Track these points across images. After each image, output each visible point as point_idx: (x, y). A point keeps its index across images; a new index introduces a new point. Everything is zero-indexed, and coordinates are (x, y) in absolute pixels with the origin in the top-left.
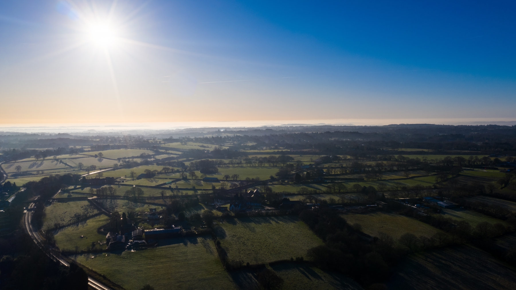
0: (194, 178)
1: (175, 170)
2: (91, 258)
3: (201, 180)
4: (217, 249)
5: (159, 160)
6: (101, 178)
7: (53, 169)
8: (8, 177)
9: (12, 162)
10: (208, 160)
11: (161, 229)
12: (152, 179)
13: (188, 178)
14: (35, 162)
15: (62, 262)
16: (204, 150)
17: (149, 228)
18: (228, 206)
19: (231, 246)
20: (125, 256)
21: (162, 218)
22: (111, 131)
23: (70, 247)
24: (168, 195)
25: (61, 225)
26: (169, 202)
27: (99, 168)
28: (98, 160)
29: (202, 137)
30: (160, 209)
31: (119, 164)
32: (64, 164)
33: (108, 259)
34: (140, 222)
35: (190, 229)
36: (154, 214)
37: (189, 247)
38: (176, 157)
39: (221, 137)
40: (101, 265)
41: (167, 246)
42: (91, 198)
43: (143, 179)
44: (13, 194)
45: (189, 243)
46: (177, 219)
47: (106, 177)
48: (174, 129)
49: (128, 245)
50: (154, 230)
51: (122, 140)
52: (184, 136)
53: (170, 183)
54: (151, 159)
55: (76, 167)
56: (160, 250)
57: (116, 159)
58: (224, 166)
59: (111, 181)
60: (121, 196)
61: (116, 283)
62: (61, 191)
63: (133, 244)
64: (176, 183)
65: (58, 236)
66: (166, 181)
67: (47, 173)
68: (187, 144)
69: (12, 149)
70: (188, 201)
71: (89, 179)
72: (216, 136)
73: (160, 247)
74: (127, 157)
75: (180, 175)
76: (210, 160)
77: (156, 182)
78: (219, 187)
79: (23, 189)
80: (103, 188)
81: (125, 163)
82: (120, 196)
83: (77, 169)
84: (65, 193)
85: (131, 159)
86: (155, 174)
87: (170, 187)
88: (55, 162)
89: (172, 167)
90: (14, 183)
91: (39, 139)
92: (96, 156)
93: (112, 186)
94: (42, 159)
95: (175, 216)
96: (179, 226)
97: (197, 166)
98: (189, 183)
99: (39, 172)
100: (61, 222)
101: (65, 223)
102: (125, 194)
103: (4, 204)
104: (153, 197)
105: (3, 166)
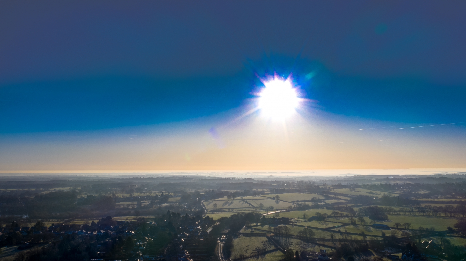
0: (363, 223)
1: (344, 214)
3: (370, 226)
5: (329, 204)
6: (278, 218)
7: (240, 207)
8: (208, 213)
9: (211, 200)
10: (377, 207)
12: (322, 222)
13: (357, 223)
14: (227, 201)
16: (373, 197)
18: (400, 255)
21: (332, 260)
22: (286, 177)
24: (337, 238)
25: (245, 256)
26: (338, 245)
27: (276, 209)
28: (275, 202)
29: (370, 184)
30: (329, 251)
31: (293, 206)
32: (248, 204)
36: (324, 255)
38: (345, 202)
39: (390, 184)
42: (269, 235)
43: (314, 221)
44: (211, 226)
47: (282, 218)
48: (343, 176)
51: (295, 185)
52: (352, 183)
53: (340, 227)
54: (322, 203)
55: (258, 207)
57: (291, 201)
58: (394, 213)
59: (286, 221)
60: (295, 235)
62: (246, 226)
64: (345, 227)
66: (336, 225)
67: (235, 211)
68: (355, 190)
69: (211, 190)
70: (357, 246)
71: (268, 218)
72: (384, 184)
74: (300, 201)
75: (349, 220)
76: (379, 206)
77: (326, 225)
78: (389, 234)
79: (218, 222)
80: (279, 227)
81: (298, 206)
82: (293, 236)
83: (259, 209)
84: (248, 229)
85: (303, 203)
86: (325, 217)
87: (339, 230)
88: (242, 202)
89: (341, 211)
90: (212, 217)
91: (230, 182)
92: (274, 198)
93: (287, 225)
94: (232, 199)
95: (344, 260)
97: (366, 212)
98: (358, 228)
99: (229, 210)
100: (245, 254)
101: (248, 254)
102: (298, 234)
103: (204, 234)
104: (323, 239)
105: (204, 203)
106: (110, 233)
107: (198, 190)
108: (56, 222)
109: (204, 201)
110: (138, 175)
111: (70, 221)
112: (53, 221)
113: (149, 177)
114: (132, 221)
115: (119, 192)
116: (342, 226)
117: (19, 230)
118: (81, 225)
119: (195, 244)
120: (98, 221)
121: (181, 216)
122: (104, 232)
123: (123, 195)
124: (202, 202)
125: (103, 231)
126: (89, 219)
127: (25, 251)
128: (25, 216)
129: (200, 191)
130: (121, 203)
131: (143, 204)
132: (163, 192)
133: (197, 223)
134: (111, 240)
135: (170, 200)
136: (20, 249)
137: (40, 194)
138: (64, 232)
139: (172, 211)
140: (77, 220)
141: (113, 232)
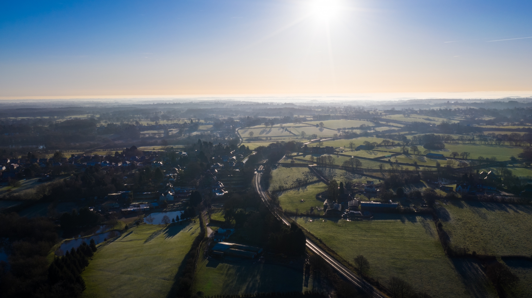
0: (416, 153)
1: (396, 143)
2: (309, 221)
3: (424, 156)
4: (438, 231)
5: (379, 132)
6: (321, 147)
7: (279, 136)
8: (243, 142)
9: (247, 128)
10: (433, 135)
11: (378, 203)
12: (371, 151)
13: (410, 152)
14: (265, 129)
15: (284, 221)
16: (430, 124)
17: (365, 199)
18: (454, 186)
19: (455, 230)
20: (340, 224)
21: (379, 191)
22: (332, 102)
23: (291, 208)
24: (386, 168)
25: (284, 188)
26: (387, 176)
27: (320, 138)
28: (319, 129)
29: (428, 109)
30: (377, 182)
31: (339, 134)
32: (288, 132)
33: (325, 225)
34: (357, 193)
35: (409, 206)
36: (371, 187)
37: (406, 225)
38: (398, 130)
39: (450, 110)
40: (318, 229)
41: (383, 220)
42: (312, 165)
43: (361, 151)
44: (247, 156)
45: (407, 221)
46: (395, 194)
47: (326, 147)
48: (397, 100)
49: (344, 214)
50: (371, 203)
51: (342, 110)
52: (407, 108)
53: (390, 157)
54: (371, 130)
55: (299, 136)
56: (376, 223)
57: (336, 129)
58: (451, 142)
59: (330, 150)
60: (339, 166)
61: (331, 249)
62: (285, 156)
63: (349, 213)
64: (396, 157)
65: (282, 197)
66: (386, 154)
67: (274, 139)
68: (410, 117)
69: (247, 116)
70: (408, 177)
71: (310, 147)
72: (444, 109)
73: (376, 221)
74: (347, 128)
75: (401, 149)
76: (436, 134)
77: (375, 155)
78: (445, 165)
79: (254, 152)
80: (323, 156)
81: (344, 134)
83: (300, 138)
84: (289, 159)
85: (350, 130)
86: (375, 146)
87: (389, 160)
88: (282, 130)
89: (393, 140)
90: (248, 146)
91: (268, 108)
92: (317, 126)
93: (331, 155)
94: (270, 126)
95: (393, 191)
96: (397, 202)
97: (421, 141)
98: (410, 158)
99: (267, 138)
100: (284, 185)
101: (288, 186)
102: (343, 164)
103: (239, 164)
104: (371, 169)
105: (239, 131)
106: (137, 164)
107: (232, 117)
108: (76, 153)
109: (239, 129)
110: (163, 101)
111: (91, 152)
112: (73, 152)
113: (175, 102)
114: (160, 151)
115: (143, 119)
116: (392, 155)
117: (37, 162)
118: (104, 156)
119: (230, 175)
120: (122, 151)
121: (214, 146)
122: (130, 163)
123: (147, 123)
124: (237, 130)
125: (128, 162)
126: (112, 149)
127: (46, 184)
128: (41, 147)
129: (234, 117)
130: (146, 132)
131: (170, 132)
132: (192, 119)
133: (231, 153)
134: (138, 172)
135: (201, 127)
136: (40, 181)
137: (54, 122)
138: (86, 163)
139: (203, 140)
140: (99, 151)
141: (140, 163)
